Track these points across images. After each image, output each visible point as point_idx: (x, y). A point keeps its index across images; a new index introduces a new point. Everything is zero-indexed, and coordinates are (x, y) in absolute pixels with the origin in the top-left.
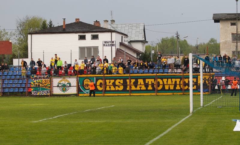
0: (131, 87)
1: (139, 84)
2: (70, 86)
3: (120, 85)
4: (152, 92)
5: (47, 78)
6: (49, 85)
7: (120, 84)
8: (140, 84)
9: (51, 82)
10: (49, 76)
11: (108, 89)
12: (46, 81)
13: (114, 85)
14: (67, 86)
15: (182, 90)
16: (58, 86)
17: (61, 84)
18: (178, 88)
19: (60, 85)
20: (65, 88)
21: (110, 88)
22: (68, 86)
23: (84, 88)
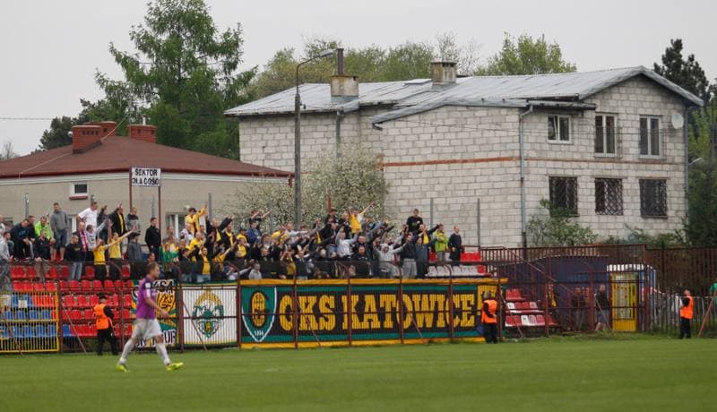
0: (350, 322)
1: (366, 310)
2: (222, 317)
3: (330, 314)
4: (393, 335)
5: (170, 288)
6: (173, 313)
7: (329, 311)
8: (370, 312)
9: (179, 301)
10: (176, 282)
11: (303, 326)
12: (166, 298)
13: (317, 314)
14: (215, 317)
15: (448, 331)
16: (194, 317)
17: (201, 309)
18: (441, 323)
19: (199, 314)
20: (212, 325)
21: (308, 322)
22: (218, 318)
23: (253, 324)
